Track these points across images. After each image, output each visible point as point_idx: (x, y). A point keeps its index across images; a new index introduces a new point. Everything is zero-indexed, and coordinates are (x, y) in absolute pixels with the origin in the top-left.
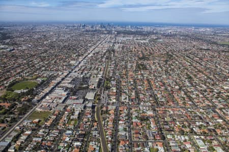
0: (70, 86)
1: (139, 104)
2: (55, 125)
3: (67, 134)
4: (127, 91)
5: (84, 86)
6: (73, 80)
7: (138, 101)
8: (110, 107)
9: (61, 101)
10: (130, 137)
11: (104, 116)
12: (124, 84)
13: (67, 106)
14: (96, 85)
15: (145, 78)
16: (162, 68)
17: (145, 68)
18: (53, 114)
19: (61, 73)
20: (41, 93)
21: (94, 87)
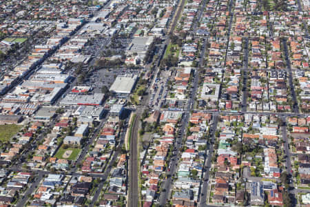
0: (78, 59)
1: (244, 106)
2: (23, 160)
3: (48, 183)
4: (219, 71)
5: (113, 58)
6: (89, 43)
7: (245, 98)
8: (166, 115)
9: (49, 98)
10: (202, 194)
11: (147, 137)
12: (216, 52)
13: (61, 112)
14: (142, 55)
15: (277, 34)
17: (282, 6)
18: (25, 132)
19: (62, 24)
20: (6, 78)
21: (138, 62)
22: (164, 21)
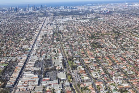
1: (111, 78)
4: (94, 68)
5: (51, 67)
6: (36, 63)
7: (109, 76)
12: (88, 62)
13: (44, 88)
14: (61, 66)
15: (104, 55)
16: (115, 45)
17: (100, 46)
19: (20, 58)
22: (60, 54)
